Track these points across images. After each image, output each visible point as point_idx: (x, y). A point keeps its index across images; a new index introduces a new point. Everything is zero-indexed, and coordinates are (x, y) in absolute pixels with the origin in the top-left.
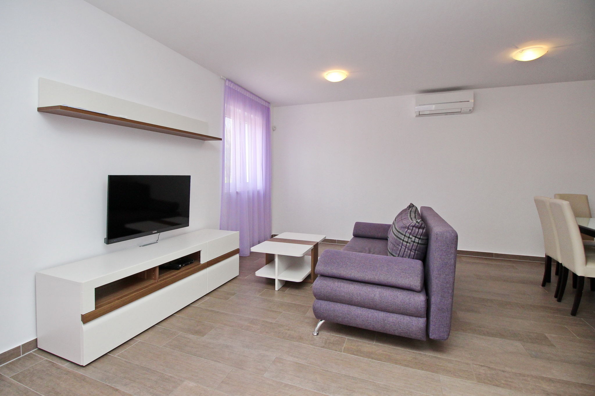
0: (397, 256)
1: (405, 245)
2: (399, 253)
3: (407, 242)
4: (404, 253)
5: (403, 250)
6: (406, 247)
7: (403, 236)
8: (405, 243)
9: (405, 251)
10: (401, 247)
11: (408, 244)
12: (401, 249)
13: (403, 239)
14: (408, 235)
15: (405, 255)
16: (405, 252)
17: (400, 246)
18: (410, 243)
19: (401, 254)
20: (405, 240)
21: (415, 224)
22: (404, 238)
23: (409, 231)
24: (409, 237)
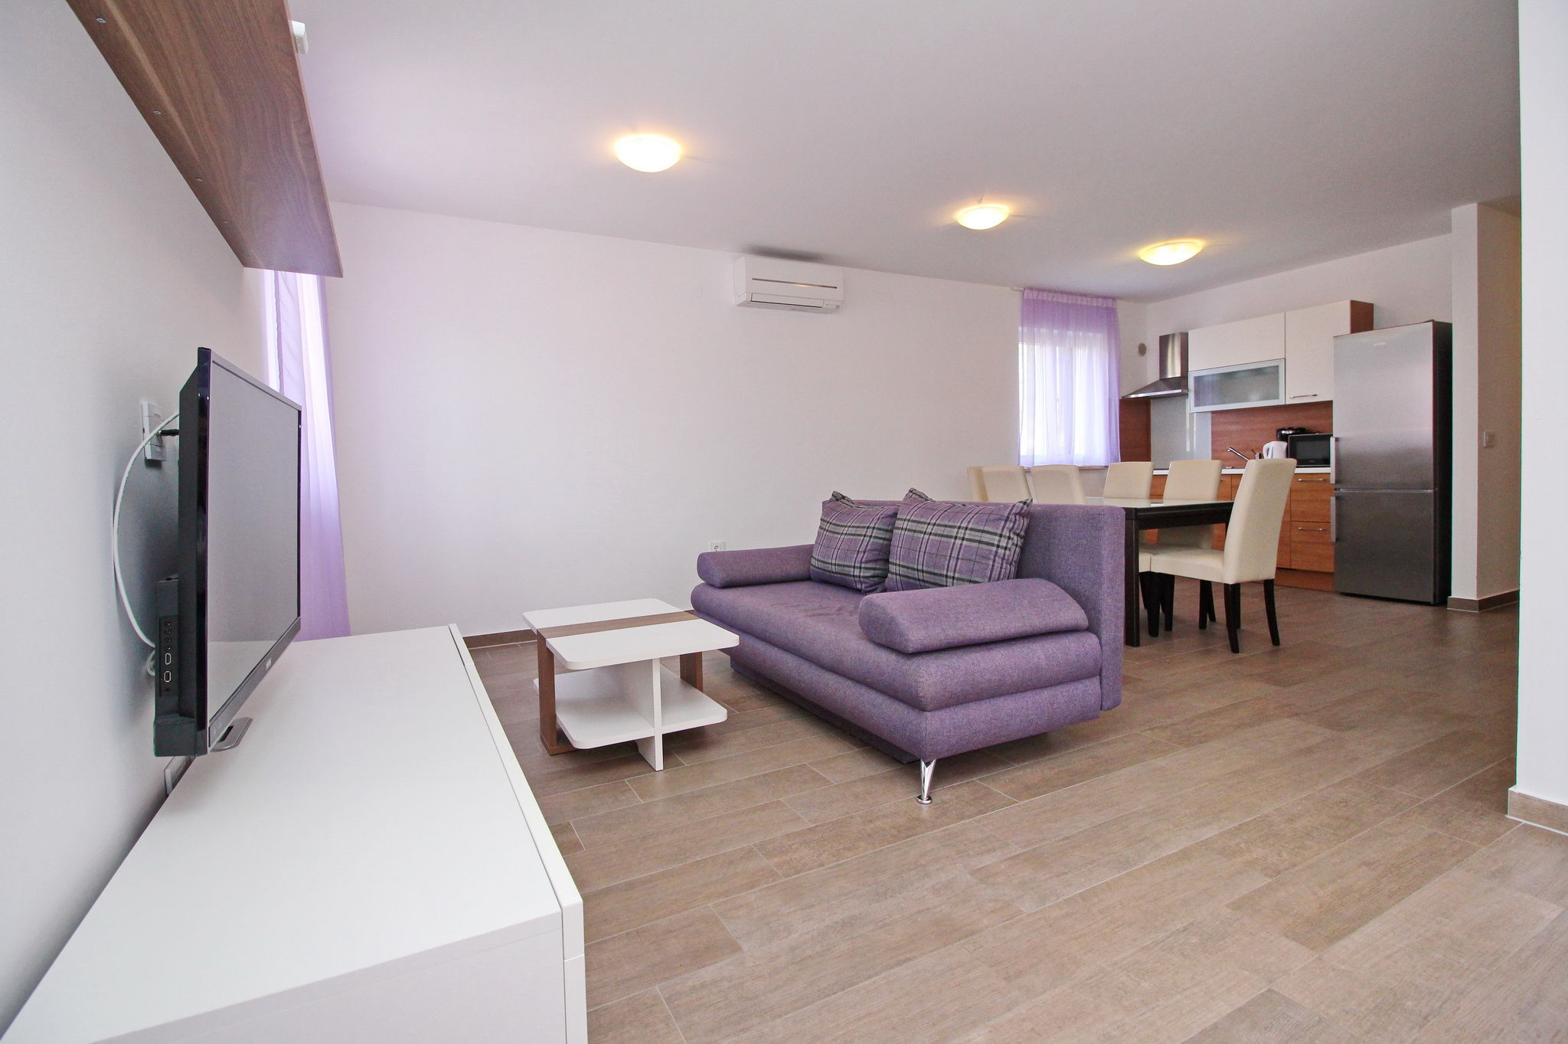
0: (987, 580)
1: (1002, 556)
2: (991, 574)
3: (1006, 548)
4: (1000, 571)
5: (997, 565)
6: (1003, 559)
7: (997, 538)
8: (1001, 551)
9: (1001, 568)
10: (994, 561)
11: (1007, 552)
12: (993, 566)
13: (996, 543)
14: (1006, 533)
15: (1002, 577)
16: (1003, 570)
17: (989, 559)
18: (1010, 550)
19: (995, 574)
20: (1001, 544)
21: (1022, 509)
22: (999, 541)
23: (1009, 525)
24: (1009, 538)
